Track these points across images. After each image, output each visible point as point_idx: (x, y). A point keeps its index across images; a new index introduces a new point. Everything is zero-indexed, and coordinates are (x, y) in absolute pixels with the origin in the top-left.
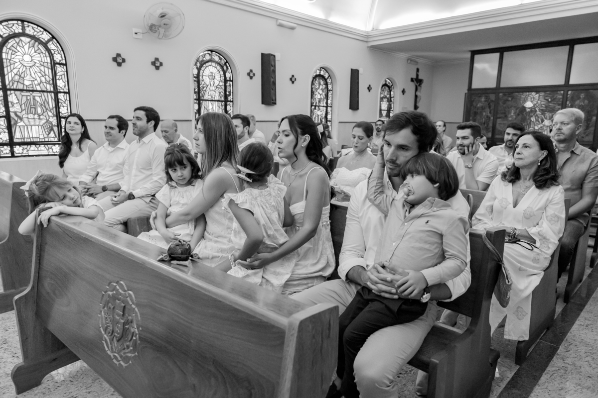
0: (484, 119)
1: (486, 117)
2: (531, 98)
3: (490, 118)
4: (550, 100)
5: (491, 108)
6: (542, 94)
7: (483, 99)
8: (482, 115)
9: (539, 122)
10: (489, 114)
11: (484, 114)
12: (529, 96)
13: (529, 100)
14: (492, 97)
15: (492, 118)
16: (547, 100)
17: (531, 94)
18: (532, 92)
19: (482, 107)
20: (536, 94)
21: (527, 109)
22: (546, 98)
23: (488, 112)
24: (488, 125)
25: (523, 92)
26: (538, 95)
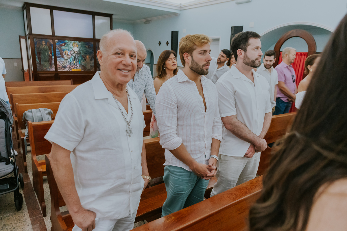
0: (47, 58)
1: (48, 56)
2: (77, 45)
3: (51, 57)
4: (87, 47)
5: (51, 50)
6: (82, 43)
7: (44, 43)
8: (45, 54)
9: (83, 60)
10: (50, 54)
11: (46, 54)
12: (75, 44)
13: (75, 46)
14: (51, 42)
15: (53, 57)
16: (86, 47)
17: (76, 42)
18: (77, 41)
19: (44, 49)
20: (79, 42)
21: (75, 52)
22: (85, 46)
23: (50, 53)
24: (51, 62)
25: (71, 40)
26: (80, 43)
